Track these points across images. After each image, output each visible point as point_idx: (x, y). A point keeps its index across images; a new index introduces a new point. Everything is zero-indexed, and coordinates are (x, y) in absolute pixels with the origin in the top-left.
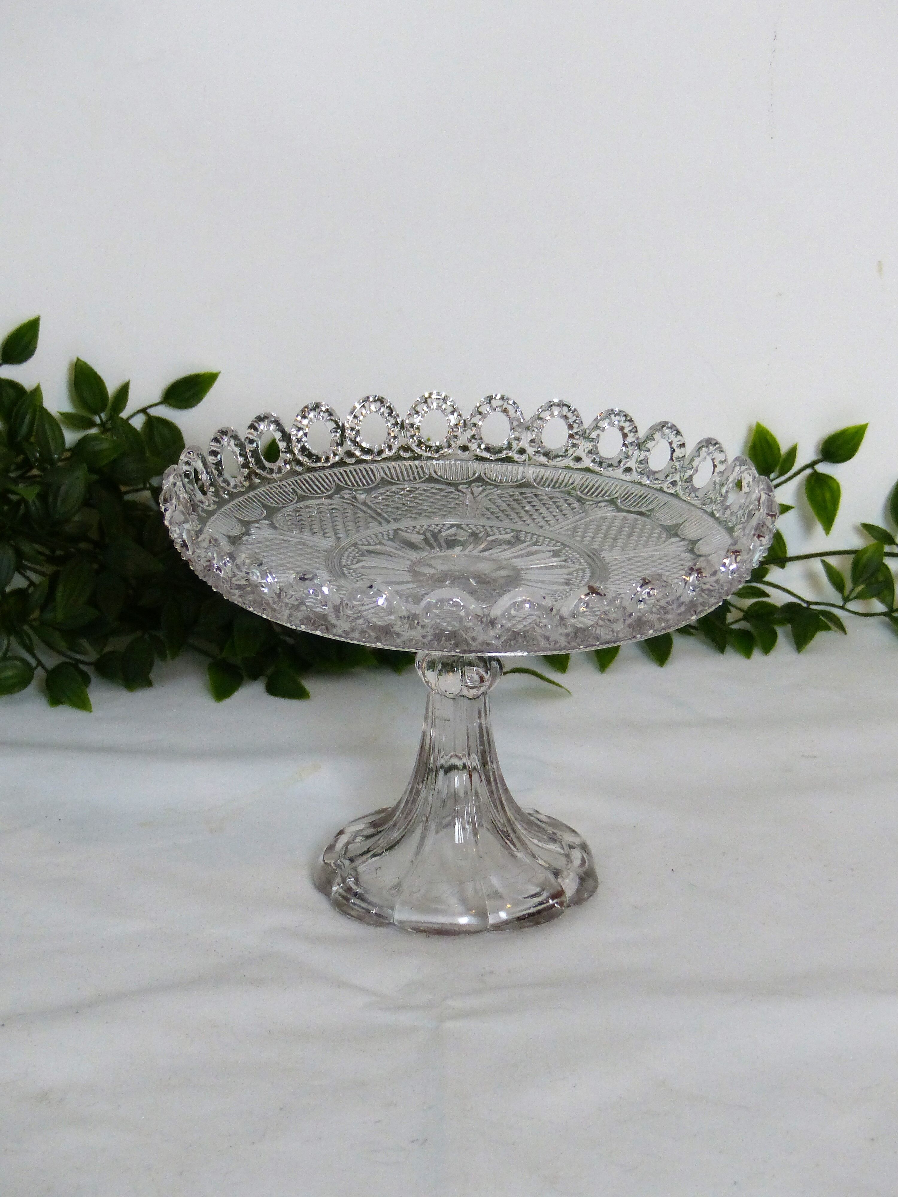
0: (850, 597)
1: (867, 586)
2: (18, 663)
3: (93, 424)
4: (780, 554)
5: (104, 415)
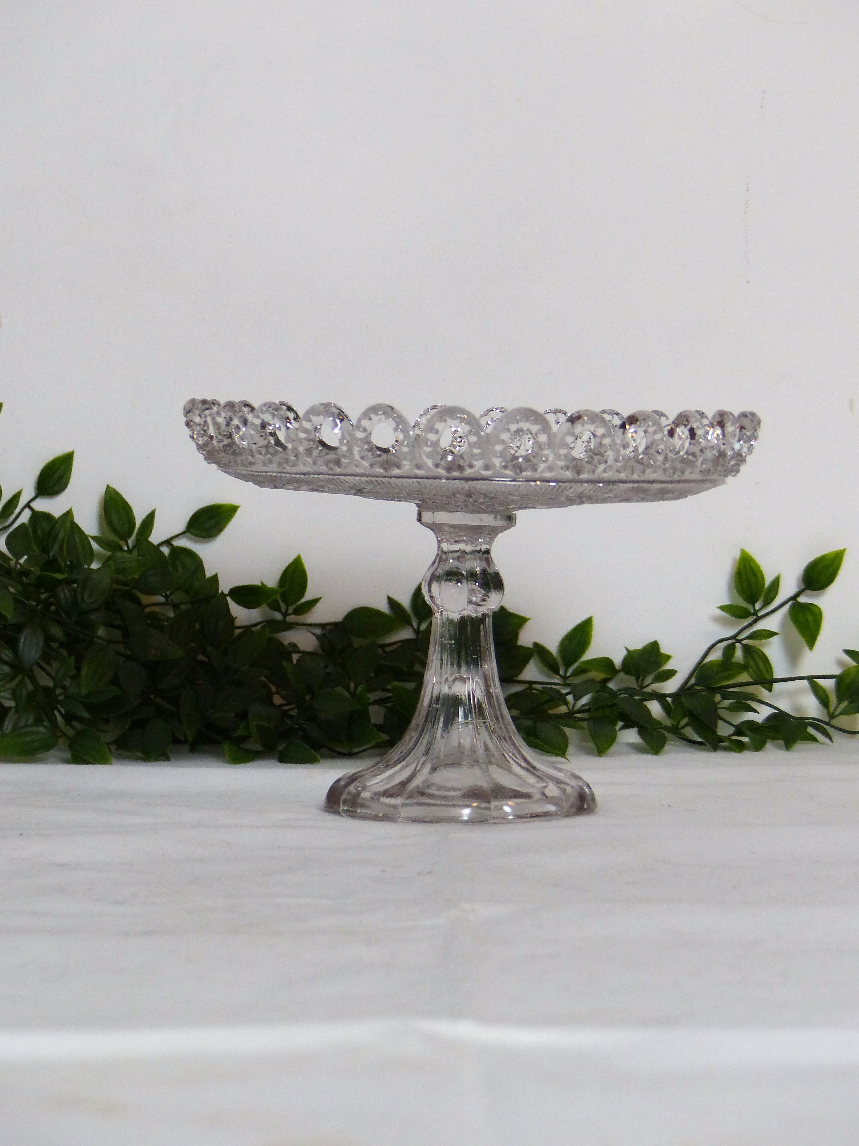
0: (836, 713)
1: (850, 702)
2: (42, 729)
3: (120, 549)
4: (767, 677)
5: (131, 541)
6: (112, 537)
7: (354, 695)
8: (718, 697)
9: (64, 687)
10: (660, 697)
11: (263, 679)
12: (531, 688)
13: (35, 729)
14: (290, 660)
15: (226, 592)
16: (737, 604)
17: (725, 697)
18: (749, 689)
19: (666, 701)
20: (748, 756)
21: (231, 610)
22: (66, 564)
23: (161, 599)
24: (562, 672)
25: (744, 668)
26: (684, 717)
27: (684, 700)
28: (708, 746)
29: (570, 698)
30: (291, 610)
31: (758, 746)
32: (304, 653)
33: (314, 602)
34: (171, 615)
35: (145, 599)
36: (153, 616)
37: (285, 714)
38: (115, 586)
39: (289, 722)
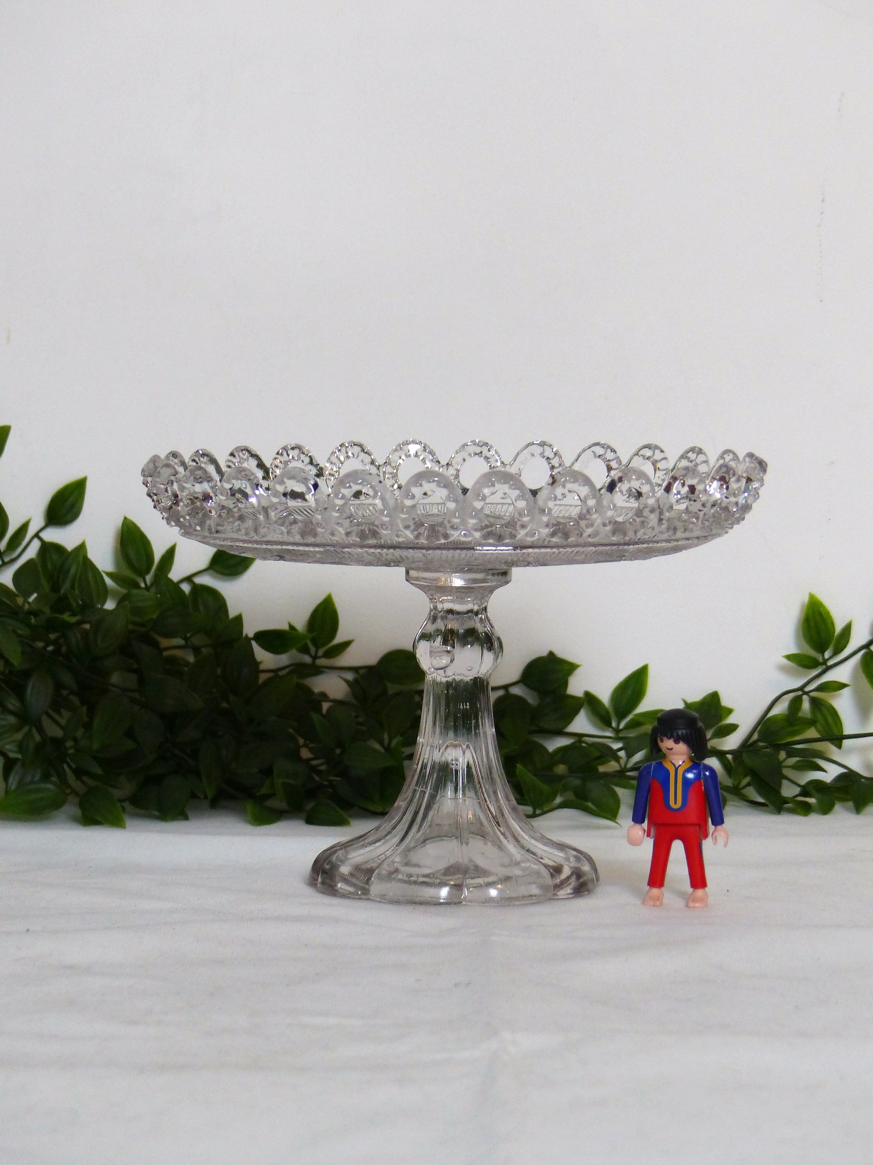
2: (50, 786)
3: (137, 586)
4: (836, 732)
5: (149, 578)
6: (128, 573)
7: (388, 749)
8: (783, 755)
9: (75, 740)
10: (721, 755)
11: (291, 730)
12: (580, 741)
13: (43, 786)
14: (319, 709)
15: (251, 635)
16: (806, 653)
17: (790, 755)
18: (818, 746)
19: (727, 759)
20: (815, 820)
21: (255, 655)
22: (77, 603)
23: (179, 641)
24: (614, 724)
25: (812, 723)
26: (746, 776)
27: (745, 757)
28: (771, 807)
29: (622, 754)
30: (321, 652)
31: (826, 809)
32: (334, 701)
33: (346, 644)
34: (191, 659)
35: (164, 642)
36: (172, 660)
37: (314, 769)
38: (131, 627)
39: (317, 778)
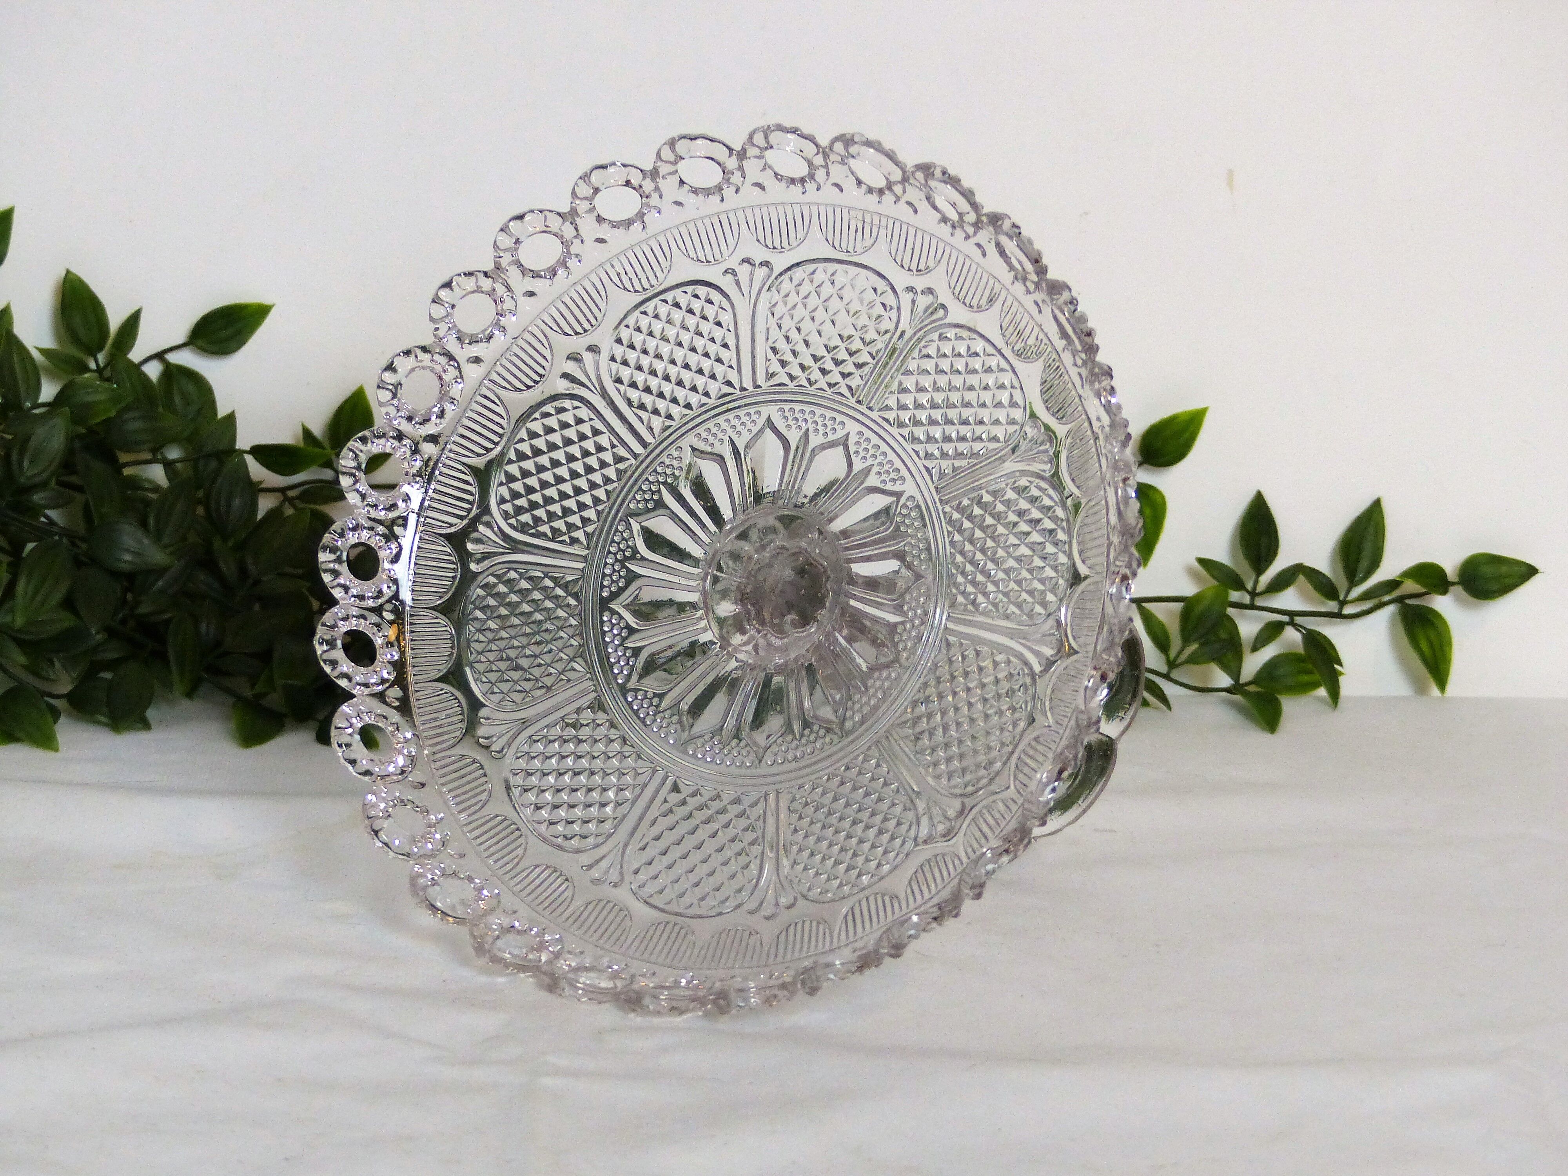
0: (1179, 661)
1: (1202, 645)
3: (87, 369)
5: (102, 356)
6: (74, 352)
15: (247, 447)
21: (253, 476)
34: (162, 480)
36: (135, 482)
